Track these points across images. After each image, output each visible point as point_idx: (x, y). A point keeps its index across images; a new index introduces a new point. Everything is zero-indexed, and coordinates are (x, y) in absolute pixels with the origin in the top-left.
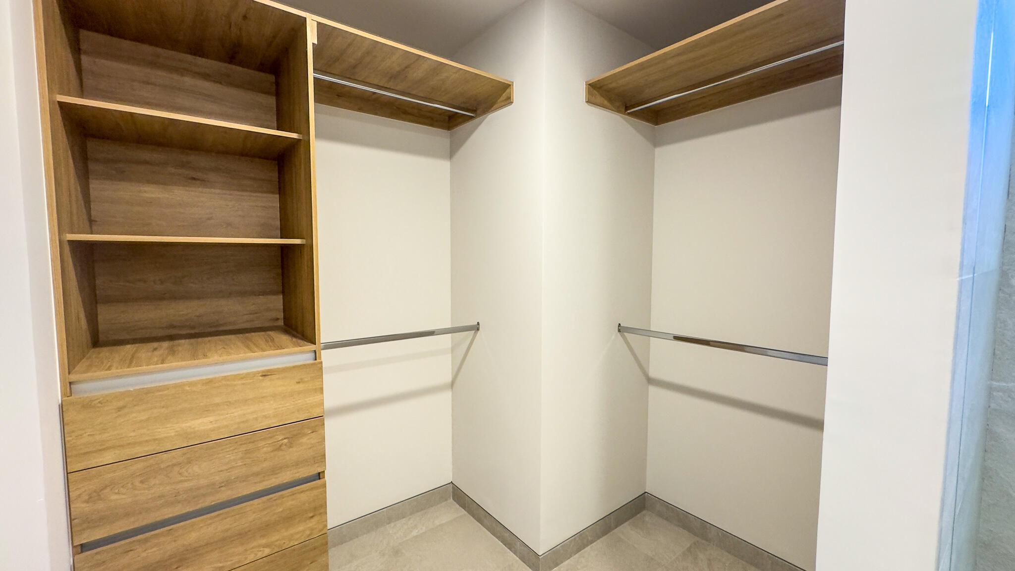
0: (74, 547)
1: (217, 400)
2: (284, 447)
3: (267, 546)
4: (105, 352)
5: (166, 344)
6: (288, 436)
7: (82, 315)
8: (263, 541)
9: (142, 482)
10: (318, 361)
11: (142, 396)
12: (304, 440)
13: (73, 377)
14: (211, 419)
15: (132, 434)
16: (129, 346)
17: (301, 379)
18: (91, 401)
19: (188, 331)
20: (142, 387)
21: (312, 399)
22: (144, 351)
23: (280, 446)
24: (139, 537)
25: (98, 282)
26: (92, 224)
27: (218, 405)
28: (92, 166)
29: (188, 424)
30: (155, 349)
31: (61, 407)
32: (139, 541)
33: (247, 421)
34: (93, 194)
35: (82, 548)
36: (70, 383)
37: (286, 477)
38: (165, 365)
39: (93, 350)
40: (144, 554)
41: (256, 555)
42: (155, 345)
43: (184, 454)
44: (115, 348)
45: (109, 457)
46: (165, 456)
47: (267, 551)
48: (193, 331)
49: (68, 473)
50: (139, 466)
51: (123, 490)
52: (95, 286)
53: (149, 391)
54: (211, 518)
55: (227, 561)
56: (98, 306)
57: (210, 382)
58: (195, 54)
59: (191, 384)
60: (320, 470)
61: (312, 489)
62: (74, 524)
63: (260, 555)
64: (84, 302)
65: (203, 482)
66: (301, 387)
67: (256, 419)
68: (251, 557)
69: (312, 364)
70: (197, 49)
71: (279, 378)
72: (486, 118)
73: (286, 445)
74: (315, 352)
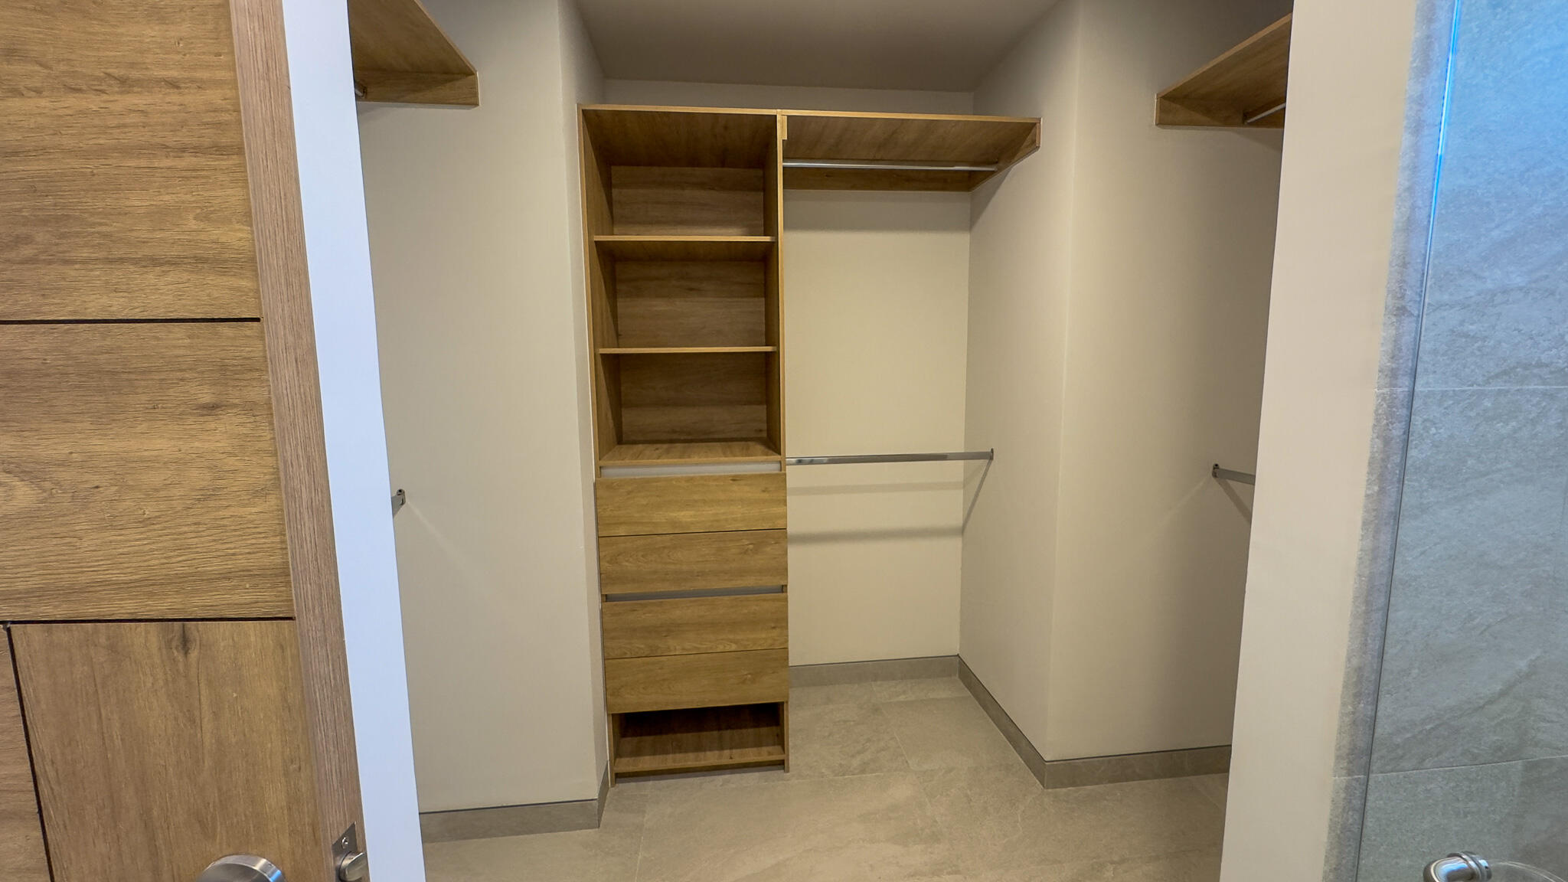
0: (602, 595)
1: (696, 497)
2: (750, 552)
3: (736, 642)
4: (624, 447)
5: (665, 446)
6: (754, 542)
7: (610, 416)
8: (731, 637)
9: (643, 556)
10: (783, 472)
11: (644, 484)
12: (768, 549)
13: (602, 463)
14: (692, 513)
15: (636, 515)
16: (640, 445)
17: (766, 488)
18: (613, 483)
19: (686, 437)
20: (643, 477)
21: (777, 510)
22: (649, 449)
23: (747, 550)
24: (642, 602)
25: (623, 388)
26: (618, 338)
27: (696, 501)
28: (620, 287)
29: (675, 515)
30: (657, 449)
31: (595, 485)
32: (641, 604)
33: (717, 521)
34: (620, 311)
35: (606, 598)
36: (600, 468)
37: (750, 582)
38: (659, 461)
39: (617, 446)
40: (643, 617)
41: (725, 647)
42: (658, 446)
43: (672, 540)
44: (631, 446)
45: (622, 531)
46: (658, 538)
47: (734, 647)
48: (690, 437)
49: (599, 537)
50: (640, 542)
51: (631, 560)
52: (620, 393)
53: (648, 481)
54: (691, 602)
55: (702, 644)
56: (623, 409)
57: (690, 480)
58: (693, 166)
59: (678, 480)
60: (783, 583)
61: (773, 600)
62: (604, 579)
63: (728, 649)
64: (611, 405)
65: (685, 568)
66: (766, 496)
67: (726, 520)
68: (721, 648)
69: (777, 474)
70: (694, 162)
71: (746, 485)
72: (1010, 169)
73: (751, 550)
74: (780, 462)
